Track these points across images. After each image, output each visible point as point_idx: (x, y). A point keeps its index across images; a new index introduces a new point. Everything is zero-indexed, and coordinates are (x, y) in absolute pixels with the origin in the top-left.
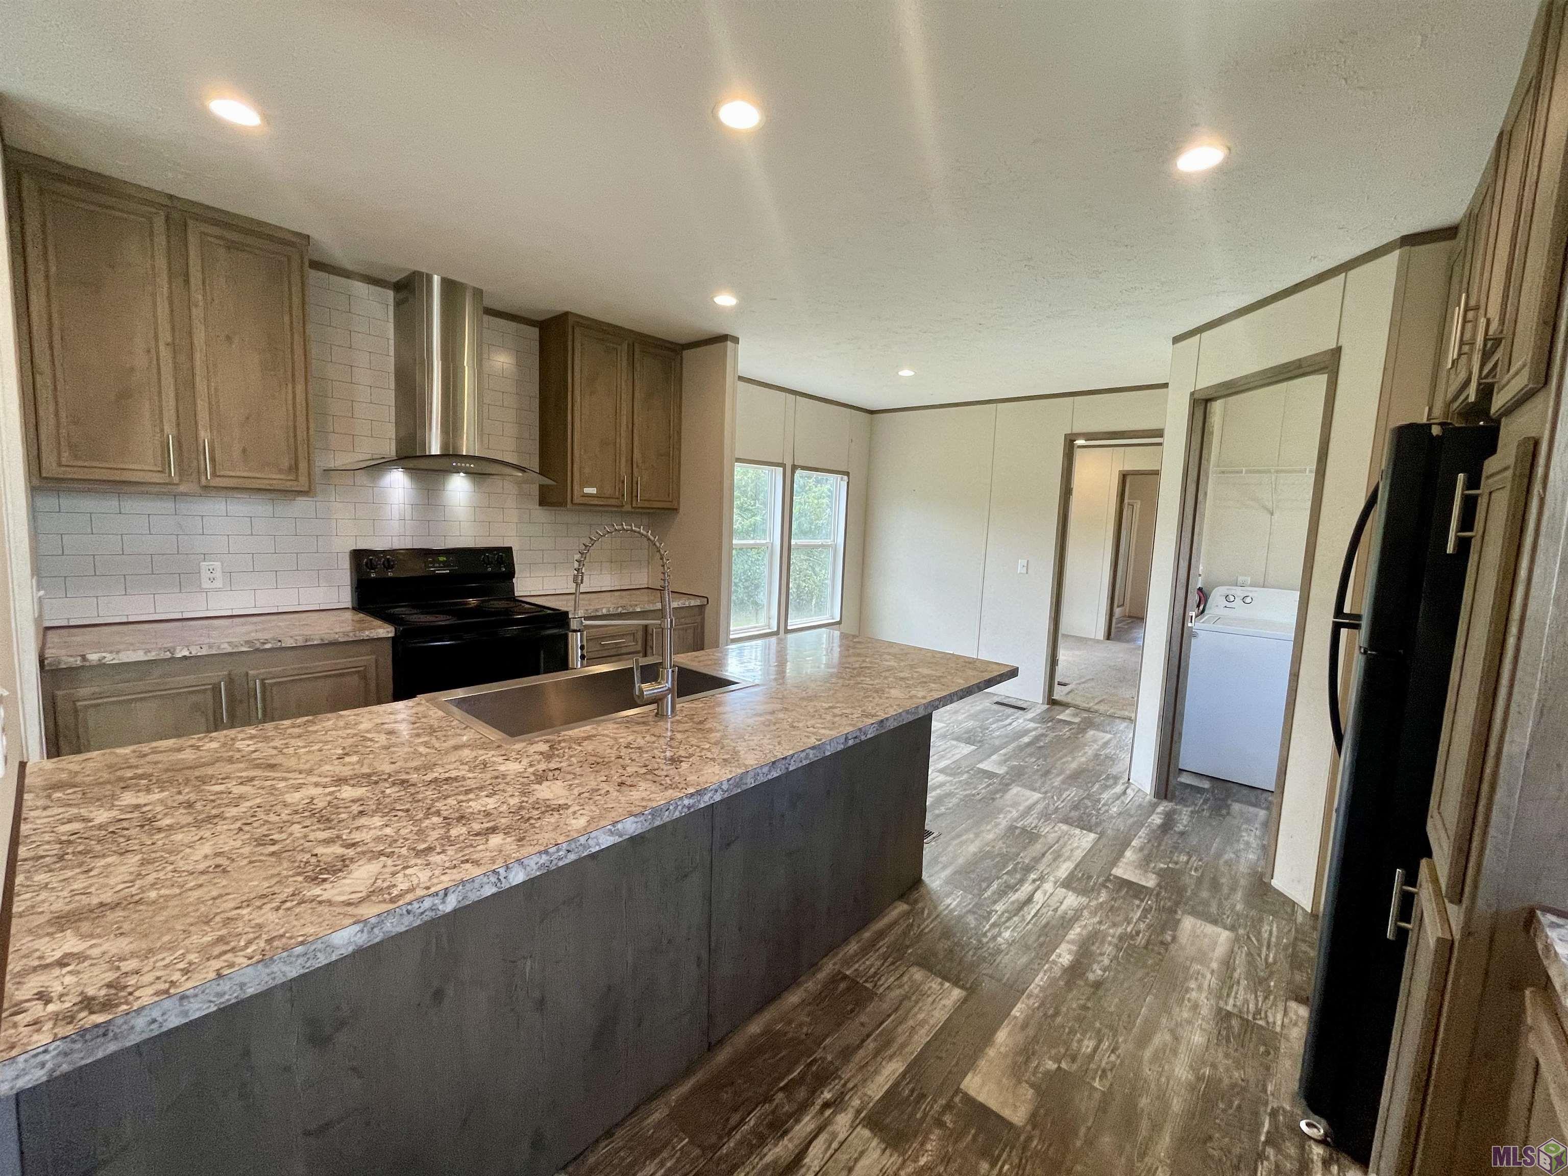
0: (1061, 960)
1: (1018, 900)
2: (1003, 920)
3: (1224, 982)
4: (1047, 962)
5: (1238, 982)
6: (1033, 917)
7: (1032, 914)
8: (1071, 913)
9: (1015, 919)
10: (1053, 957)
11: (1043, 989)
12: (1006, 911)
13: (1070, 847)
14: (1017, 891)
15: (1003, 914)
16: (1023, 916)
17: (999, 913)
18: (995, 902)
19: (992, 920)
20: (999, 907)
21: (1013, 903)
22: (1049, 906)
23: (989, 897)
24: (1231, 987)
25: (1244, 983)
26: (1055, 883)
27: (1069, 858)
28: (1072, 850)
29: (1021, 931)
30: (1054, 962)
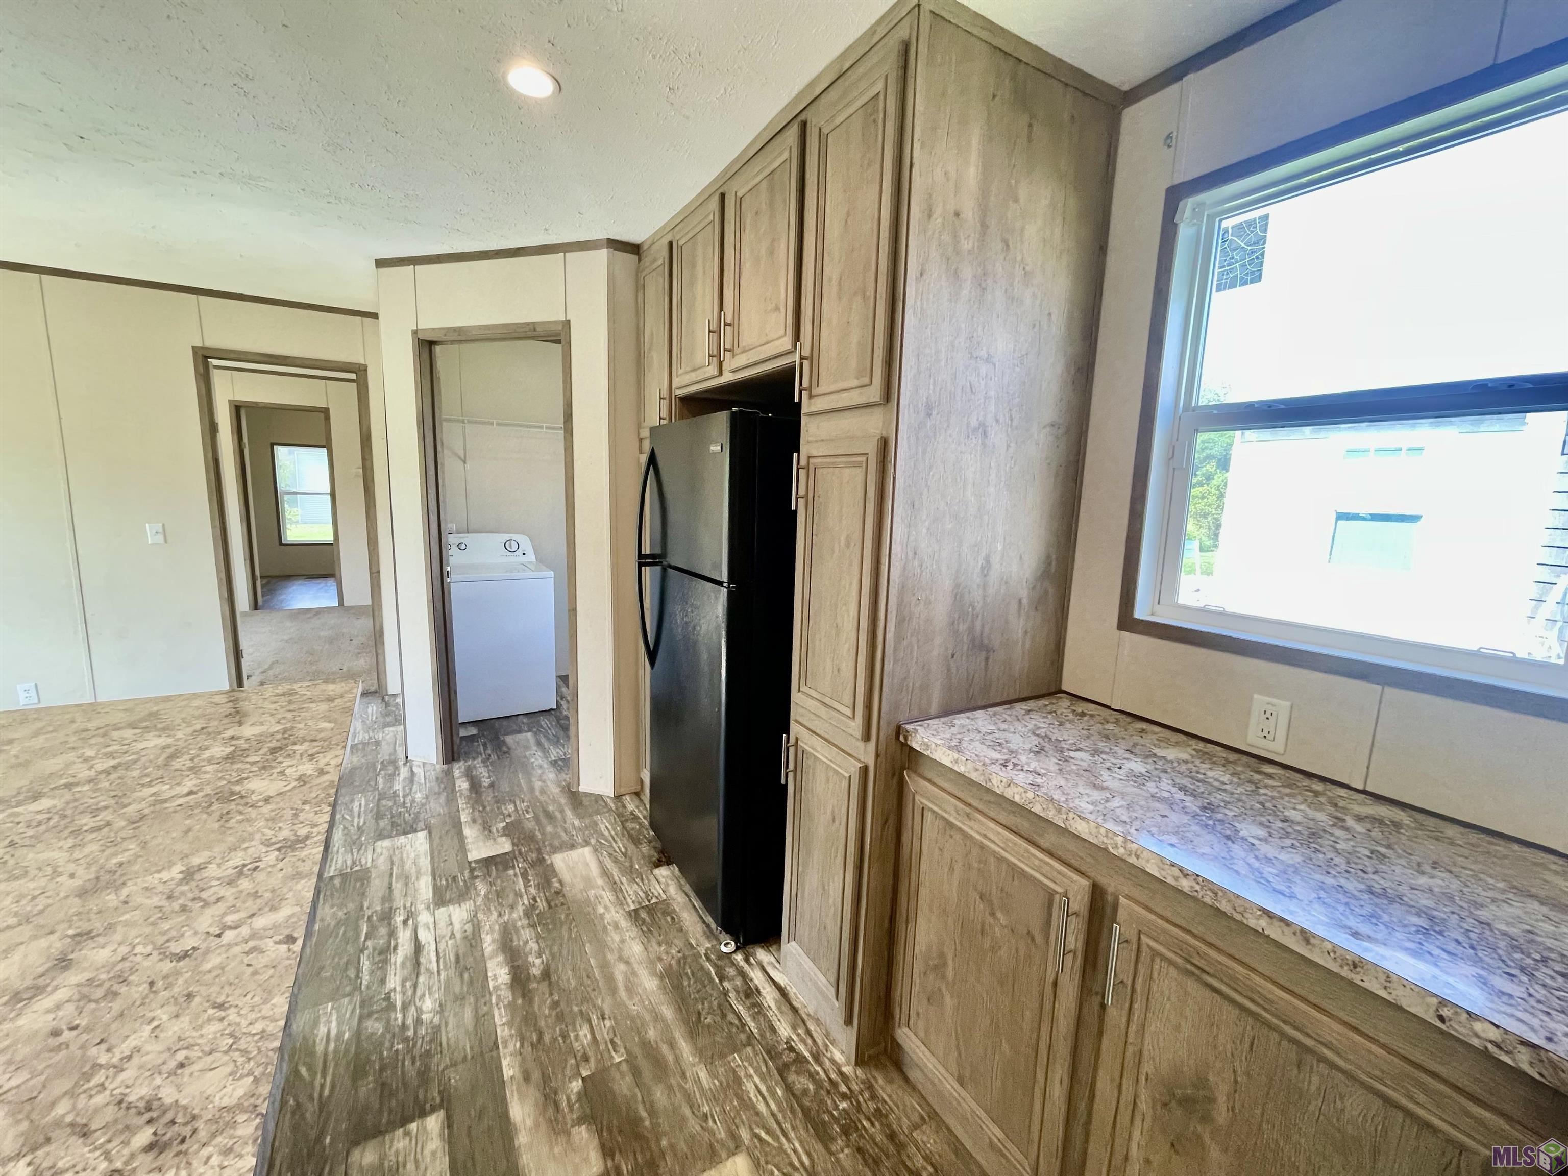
0: (500, 981)
1: (406, 957)
2: (410, 993)
3: (615, 891)
4: (491, 994)
5: (622, 883)
6: (438, 961)
7: (434, 959)
8: (469, 927)
9: (422, 979)
10: (491, 984)
11: (510, 1024)
12: (404, 982)
13: (410, 862)
14: (395, 948)
15: (403, 986)
16: (428, 970)
17: (398, 989)
18: (383, 981)
19: (399, 1004)
20: (393, 981)
21: (403, 964)
22: (444, 937)
23: (371, 982)
24: (621, 890)
25: (624, 880)
26: (428, 908)
27: (419, 873)
28: (414, 863)
29: (439, 989)
30: (497, 988)
